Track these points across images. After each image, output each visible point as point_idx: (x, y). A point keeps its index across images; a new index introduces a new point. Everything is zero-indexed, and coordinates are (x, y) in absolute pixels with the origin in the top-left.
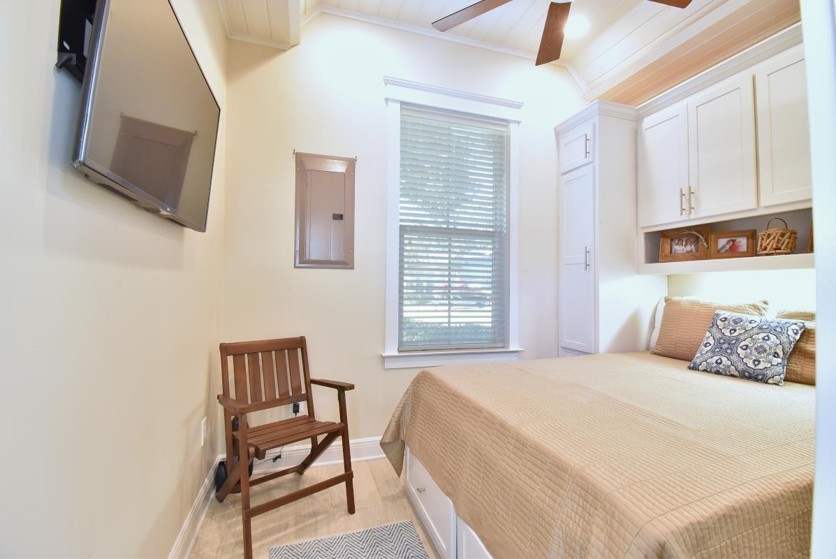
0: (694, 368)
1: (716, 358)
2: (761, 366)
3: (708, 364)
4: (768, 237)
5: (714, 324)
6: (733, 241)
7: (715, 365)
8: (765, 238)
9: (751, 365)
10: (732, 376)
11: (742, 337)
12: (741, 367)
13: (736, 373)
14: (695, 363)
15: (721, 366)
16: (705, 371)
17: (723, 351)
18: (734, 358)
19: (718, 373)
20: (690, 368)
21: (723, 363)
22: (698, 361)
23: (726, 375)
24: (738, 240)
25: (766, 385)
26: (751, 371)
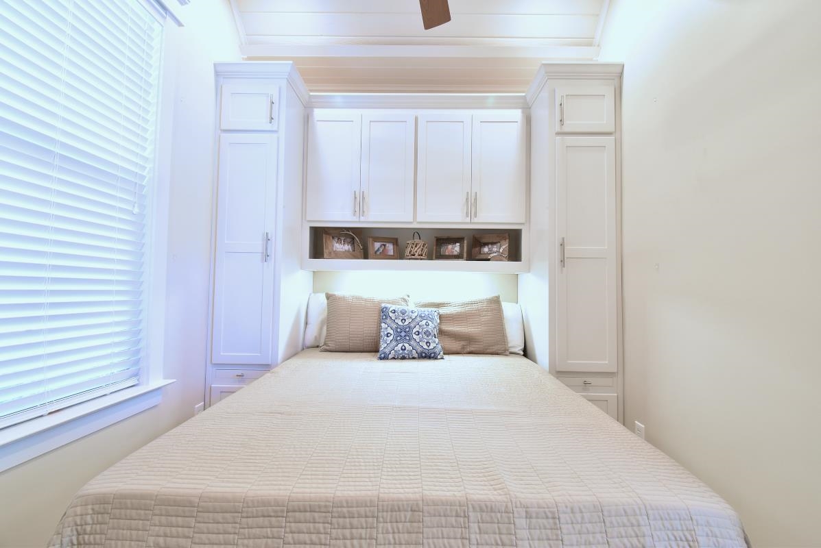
0: (384, 358)
1: (400, 345)
2: (431, 347)
3: (396, 351)
4: (416, 247)
5: (387, 316)
6: (384, 245)
7: (401, 351)
8: (414, 247)
9: (425, 347)
10: (414, 358)
11: (412, 325)
12: (420, 350)
13: (416, 356)
14: (385, 353)
15: (406, 351)
16: (394, 358)
17: (403, 339)
18: (412, 342)
19: (403, 358)
20: (381, 359)
21: (407, 349)
22: (387, 351)
23: (409, 358)
24: (387, 245)
25: (436, 361)
26: (427, 352)
